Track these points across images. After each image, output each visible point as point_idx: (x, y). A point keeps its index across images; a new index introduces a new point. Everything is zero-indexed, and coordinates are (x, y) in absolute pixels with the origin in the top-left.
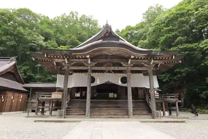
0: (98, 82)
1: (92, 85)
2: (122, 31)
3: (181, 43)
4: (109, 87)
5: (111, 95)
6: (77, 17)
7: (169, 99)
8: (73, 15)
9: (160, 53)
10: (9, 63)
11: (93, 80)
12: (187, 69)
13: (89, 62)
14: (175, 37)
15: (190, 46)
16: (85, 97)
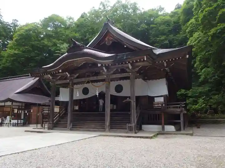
7: (172, 109)
9: (126, 56)
10: (34, 79)
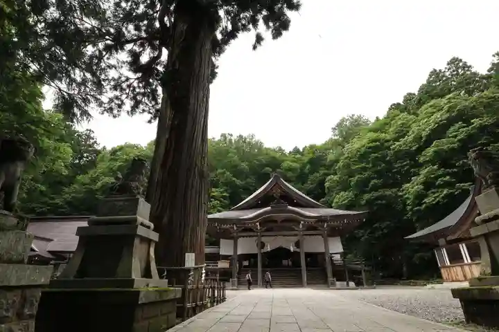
0: (268, 248)
1: (263, 251)
2: (304, 149)
3: (375, 188)
4: (281, 253)
5: (285, 262)
6: (230, 140)
8: (225, 138)
11: (263, 245)
12: (388, 223)
13: (259, 227)
14: (368, 180)
15: (388, 192)
16: (256, 265)
